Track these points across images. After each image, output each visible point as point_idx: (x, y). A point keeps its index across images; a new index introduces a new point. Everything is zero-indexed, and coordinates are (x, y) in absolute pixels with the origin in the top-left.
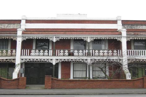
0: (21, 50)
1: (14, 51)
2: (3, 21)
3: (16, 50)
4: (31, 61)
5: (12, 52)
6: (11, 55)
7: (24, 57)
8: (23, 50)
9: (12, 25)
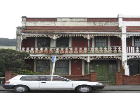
0: (127, 47)
1: (119, 48)
2: (101, 19)
3: (121, 47)
4: (136, 58)
5: (117, 49)
6: (118, 52)
7: (130, 54)
8: (128, 47)
9: (110, 23)
